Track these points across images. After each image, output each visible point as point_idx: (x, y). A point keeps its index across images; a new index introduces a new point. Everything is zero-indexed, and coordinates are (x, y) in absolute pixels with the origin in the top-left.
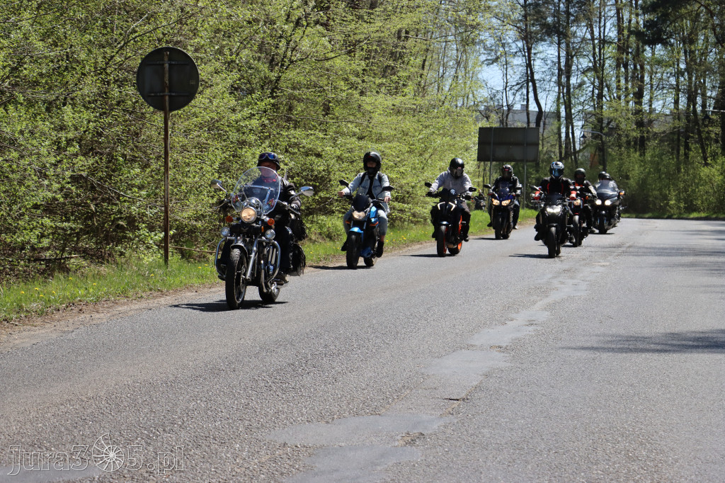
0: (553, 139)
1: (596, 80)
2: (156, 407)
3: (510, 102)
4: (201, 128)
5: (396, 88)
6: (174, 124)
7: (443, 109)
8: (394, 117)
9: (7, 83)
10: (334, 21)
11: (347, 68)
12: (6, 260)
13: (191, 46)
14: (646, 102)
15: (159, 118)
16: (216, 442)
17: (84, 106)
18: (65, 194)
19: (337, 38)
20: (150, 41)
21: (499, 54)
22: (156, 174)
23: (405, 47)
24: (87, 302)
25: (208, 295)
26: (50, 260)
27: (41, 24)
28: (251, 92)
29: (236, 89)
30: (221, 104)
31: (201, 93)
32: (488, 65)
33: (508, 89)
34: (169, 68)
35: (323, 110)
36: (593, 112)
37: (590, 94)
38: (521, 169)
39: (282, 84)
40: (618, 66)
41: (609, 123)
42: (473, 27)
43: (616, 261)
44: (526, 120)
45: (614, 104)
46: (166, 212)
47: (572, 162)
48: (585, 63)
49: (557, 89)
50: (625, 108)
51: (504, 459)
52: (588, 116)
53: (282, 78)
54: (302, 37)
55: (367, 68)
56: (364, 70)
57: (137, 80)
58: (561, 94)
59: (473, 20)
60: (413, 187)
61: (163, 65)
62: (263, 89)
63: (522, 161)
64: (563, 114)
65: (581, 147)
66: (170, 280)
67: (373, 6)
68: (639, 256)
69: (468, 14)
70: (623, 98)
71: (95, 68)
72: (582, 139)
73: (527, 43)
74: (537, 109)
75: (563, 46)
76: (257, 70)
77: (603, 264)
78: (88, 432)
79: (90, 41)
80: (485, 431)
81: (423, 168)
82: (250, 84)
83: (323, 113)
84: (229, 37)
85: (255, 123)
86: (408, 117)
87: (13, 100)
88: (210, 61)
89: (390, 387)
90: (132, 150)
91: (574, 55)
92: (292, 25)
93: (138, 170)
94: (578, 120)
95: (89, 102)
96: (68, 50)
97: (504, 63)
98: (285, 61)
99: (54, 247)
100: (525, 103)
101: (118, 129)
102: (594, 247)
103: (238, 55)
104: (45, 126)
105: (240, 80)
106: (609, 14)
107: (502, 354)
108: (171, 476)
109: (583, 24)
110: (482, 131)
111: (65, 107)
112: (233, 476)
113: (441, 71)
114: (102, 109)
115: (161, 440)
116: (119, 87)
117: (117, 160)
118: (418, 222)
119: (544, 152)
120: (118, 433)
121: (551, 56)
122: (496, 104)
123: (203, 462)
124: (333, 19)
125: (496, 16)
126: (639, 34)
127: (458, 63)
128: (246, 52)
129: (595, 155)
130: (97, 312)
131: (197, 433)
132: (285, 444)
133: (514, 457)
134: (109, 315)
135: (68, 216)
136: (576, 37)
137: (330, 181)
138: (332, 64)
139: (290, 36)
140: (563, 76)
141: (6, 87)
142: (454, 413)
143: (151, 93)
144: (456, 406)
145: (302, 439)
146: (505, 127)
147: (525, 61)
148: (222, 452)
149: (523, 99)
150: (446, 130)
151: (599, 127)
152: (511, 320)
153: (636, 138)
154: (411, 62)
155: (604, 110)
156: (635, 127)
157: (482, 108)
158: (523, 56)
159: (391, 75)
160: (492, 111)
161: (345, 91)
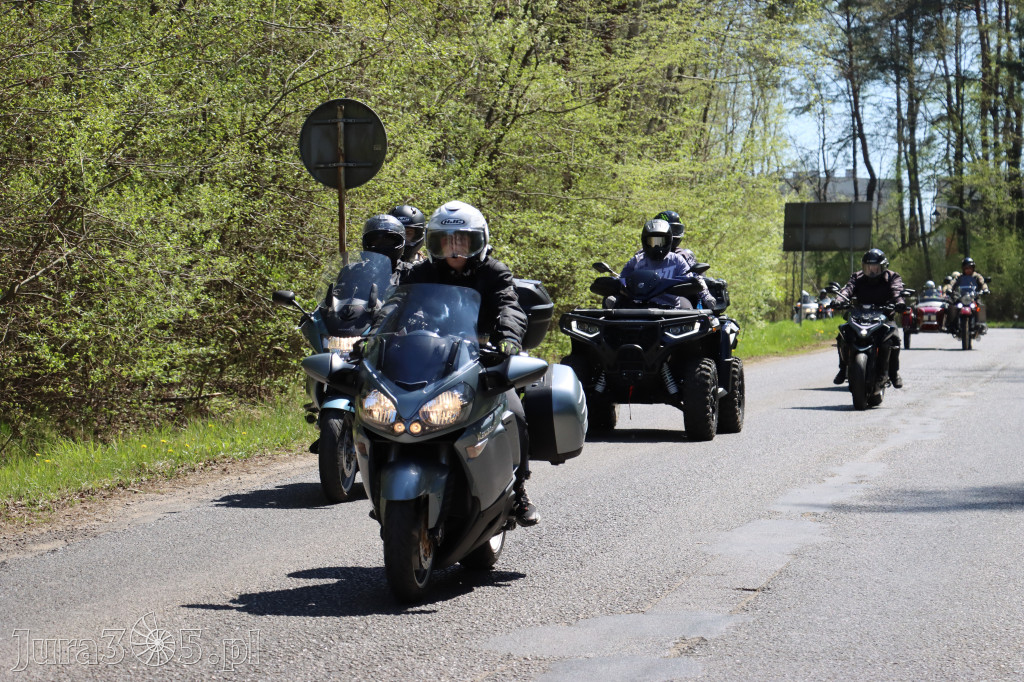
0: (892, 218)
1: (953, 134)
3: (829, 167)
5: (666, 150)
6: (352, 207)
7: (733, 177)
8: (663, 193)
9: (120, 154)
10: (575, 57)
11: (595, 123)
12: (123, 402)
13: (376, 95)
15: (330, 198)
16: (412, 654)
17: (226, 182)
18: (203, 307)
19: (581, 80)
20: (317, 90)
21: (812, 98)
23: (678, 91)
24: (234, 459)
26: (183, 400)
27: (165, 71)
28: (460, 158)
29: (440, 156)
30: (418, 176)
31: (390, 161)
32: (796, 115)
33: (825, 148)
34: (345, 128)
35: (562, 182)
36: (949, 178)
37: (944, 153)
38: (846, 261)
39: (504, 146)
40: (983, 113)
41: (971, 194)
42: (775, 61)
43: (984, 390)
44: (853, 192)
45: (979, 167)
47: (920, 250)
48: (934, 108)
49: (896, 147)
50: (994, 172)
52: (943, 184)
53: (505, 138)
54: (531, 80)
55: (623, 123)
56: (620, 125)
57: (301, 145)
58: (903, 154)
59: (775, 51)
61: (336, 124)
62: (477, 154)
63: (848, 249)
65: (933, 229)
67: (631, 34)
68: (1017, 382)
69: (766, 43)
70: (991, 157)
71: (242, 130)
72: (934, 217)
73: (853, 82)
74: (868, 176)
75: (904, 85)
76: (469, 128)
77: (965, 394)
79: (234, 92)
80: (794, 634)
82: (459, 148)
83: (563, 186)
86: (682, 190)
87: (127, 178)
89: (659, 573)
90: (294, 243)
91: (921, 99)
92: (516, 62)
93: (302, 273)
94: (927, 191)
96: (205, 106)
97: (820, 111)
98: (508, 115)
99: (189, 382)
100: (851, 167)
101: (275, 214)
102: (952, 370)
103: (441, 106)
104: (173, 214)
106: (970, 39)
107: (819, 524)
109: (932, 54)
110: (787, 205)
111: (201, 186)
113: (730, 124)
115: (336, 651)
116: (274, 154)
119: (880, 236)
120: (276, 643)
121: (888, 100)
122: (810, 169)
124: (574, 54)
125: (807, 45)
126: (1013, 67)
127: (754, 113)
129: (952, 239)
130: (248, 473)
131: (386, 641)
132: (509, 656)
133: (835, 670)
134: (264, 476)
135: (206, 338)
136: (922, 73)
137: (574, 282)
138: (574, 117)
140: (905, 128)
141: (118, 159)
142: (750, 609)
143: (319, 163)
144: (752, 599)
145: (534, 649)
146: (823, 201)
147: (849, 108)
148: (420, 667)
149: (848, 162)
150: (738, 208)
151: (957, 200)
152: (832, 476)
153: (1011, 215)
154: (687, 113)
155: (964, 176)
156: (1009, 198)
157: (790, 175)
158: (847, 101)
159: (659, 131)
160: (803, 180)
161: (592, 156)
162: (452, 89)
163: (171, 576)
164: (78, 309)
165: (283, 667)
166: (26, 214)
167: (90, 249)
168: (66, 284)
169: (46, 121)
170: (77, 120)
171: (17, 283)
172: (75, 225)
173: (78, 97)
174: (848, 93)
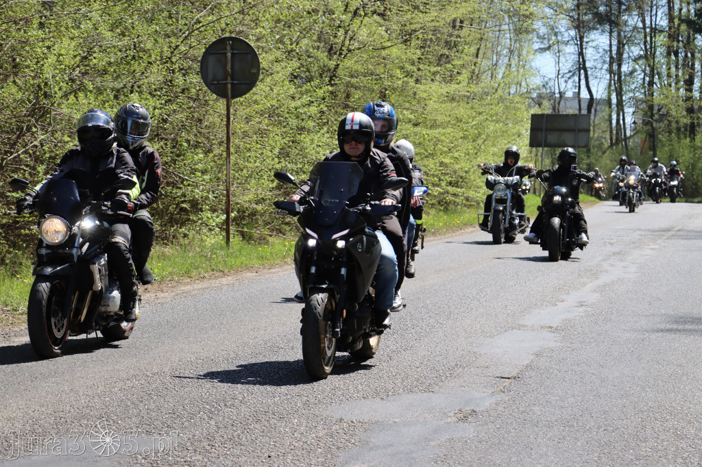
0: (605, 126)
1: (648, 68)
3: (562, 90)
4: (262, 115)
5: (451, 76)
6: (236, 111)
7: (496, 96)
8: (448, 104)
9: (77, 72)
10: (391, 11)
11: (403, 57)
13: (253, 35)
14: (697, 89)
15: (221, 105)
16: (275, 417)
17: (150, 93)
19: (394, 28)
20: (214, 31)
21: (551, 42)
22: (219, 159)
23: (459, 36)
25: (267, 276)
27: (109, 15)
28: (310, 80)
29: (296, 77)
30: (281, 91)
31: (262, 81)
32: (540, 53)
33: (560, 76)
34: (232, 57)
36: (644, 99)
37: (641, 82)
39: (340, 72)
40: (669, 54)
41: (659, 110)
42: (527, 17)
43: (666, 244)
44: (578, 107)
45: (665, 92)
46: (228, 196)
47: (623, 148)
48: (636, 51)
49: (608, 76)
50: (675, 95)
51: (555, 435)
52: (639, 103)
53: (341, 66)
54: (360, 27)
55: (422, 57)
56: (419, 59)
57: (201, 68)
58: (613, 82)
59: (527, 10)
60: (466, 172)
61: (226, 53)
64: (614, 100)
65: (632, 133)
66: (231, 261)
68: (688, 239)
70: (673, 85)
71: (161, 57)
72: (633, 125)
73: (579, 31)
74: (588, 97)
75: (615, 34)
76: (316, 59)
77: (653, 247)
78: (152, 406)
79: (156, 31)
80: (536, 408)
81: (476, 154)
82: (309, 72)
84: (289, 27)
85: (313, 110)
86: (462, 104)
87: (82, 88)
88: (271, 50)
89: (444, 365)
90: (196, 136)
91: (626, 44)
92: (350, 15)
93: (201, 156)
94: (629, 107)
95: (155, 90)
96: (135, 40)
97: (556, 51)
98: (343, 50)
100: (577, 90)
101: (183, 115)
102: (644, 230)
103: (298, 44)
105: (299, 68)
107: (553, 334)
108: (232, 450)
109: (634, 13)
110: (534, 117)
111: (132, 95)
112: (291, 450)
113: (495, 59)
114: (168, 96)
115: (222, 414)
116: (184, 75)
117: (181, 145)
118: (471, 205)
119: (595, 138)
120: (181, 407)
121: (603, 44)
122: (548, 91)
123: (263, 436)
124: (390, 9)
125: (549, 6)
126: (689, 23)
127: (511, 52)
128: (305, 41)
129: (645, 141)
130: (162, 291)
131: (257, 408)
132: (341, 419)
133: (564, 434)
134: (173, 294)
136: (628, 26)
138: (389, 52)
139: (349, 26)
140: (614, 64)
141: (76, 76)
142: (506, 391)
143: (214, 81)
144: (507, 384)
145: (358, 415)
146: (557, 113)
147: (577, 49)
148: (280, 426)
149: (575, 86)
150: (499, 117)
151: (649, 114)
152: (562, 301)
153: (686, 125)
154: (466, 51)
155: (654, 97)
156: (685, 113)
157: (535, 95)
158: (575, 44)
159: (446, 63)
160: (544, 99)
161: (400, 79)
162: (305, 31)
163: (110, 360)
165: (186, 424)
166: (12, 112)
167: (56, 136)
168: (38, 160)
169: (27, 48)
170: (49, 48)
171: (6, 159)
172: (45, 120)
173: (50, 32)
174: (576, 39)
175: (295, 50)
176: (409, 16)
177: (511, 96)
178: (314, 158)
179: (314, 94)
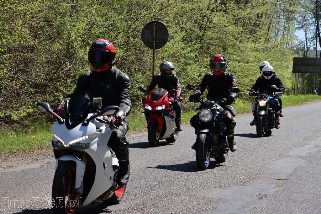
2: (148, 179)
3: (308, 46)
4: (169, 57)
5: (256, 40)
6: (157, 55)
7: (276, 49)
8: (255, 53)
10: (229, 10)
11: (234, 31)
13: (165, 20)
15: (150, 52)
16: (174, 195)
17: (118, 47)
19: (230, 17)
20: (147, 18)
21: (304, 24)
22: (149, 77)
23: (260, 21)
27: (101, 11)
28: (191, 41)
30: (178, 46)
31: (169, 41)
32: (298, 29)
33: (307, 40)
34: (156, 30)
35: (223, 49)
38: (312, 76)
39: (204, 37)
42: (293, 12)
44: (316, 54)
51: (304, 207)
53: (205, 35)
54: (214, 17)
55: (243, 31)
56: (242, 31)
57: (142, 35)
59: (292, 9)
61: (153, 29)
62: (196, 40)
63: (313, 73)
67: (246, 3)
69: (290, 6)
71: (124, 30)
73: (317, 19)
76: (194, 31)
79: (122, 18)
80: (295, 194)
82: (191, 37)
83: (223, 50)
84: (182, 17)
85: (192, 54)
86: (261, 53)
87: (88, 44)
88: (173, 27)
89: (252, 173)
90: (139, 66)
92: (210, 11)
93: (141, 75)
95: (121, 45)
96: (112, 22)
97: (306, 28)
98: (206, 28)
100: (315, 47)
101: (133, 57)
103: (185, 24)
105: (186, 36)
107: (303, 160)
108: (154, 210)
110: (294, 58)
112: (181, 210)
113: (277, 32)
114: (126, 48)
115: (150, 194)
116: (134, 38)
117: (132, 70)
120: (131, 190)
122: (302, 47)
123: (168, 204)
124: (228, 8)
125: (303, 7)
127: (285, 29)
128: (189, 23)
131: (166, 191)
132: (204, 197)
133: (308, 206)
138: (227, 28)
139: (209, 16)
141: (86, 39)
142: (281, 186)
143: (147, 41)
144: (281, 182)
145: (212, 195)
146: (306, 57)
147: (316, 27)
148: (176, 200)
149: (315, 45)
150: (278, 59)
152: (307, 145)
154: (263, 28)
157: (295, 49)
158: (315, 25)
159: (254, 34)
160: (300, 50)
161: (233, 41)
162: (189, 19)
164: (72, 85)
165: (134, 198)
166: (57, 55)
167: (76, 66)
168: (68, 77)
169: (64, 26)
170: (74, 26)
171: (54, 76)
172: (72, 59)
173: (74, 19)
174: (315, 23)
175: (184, 27)
176: (237, 12)
177: (284, 49)
178: (192, 77)
179: (193, 48)
